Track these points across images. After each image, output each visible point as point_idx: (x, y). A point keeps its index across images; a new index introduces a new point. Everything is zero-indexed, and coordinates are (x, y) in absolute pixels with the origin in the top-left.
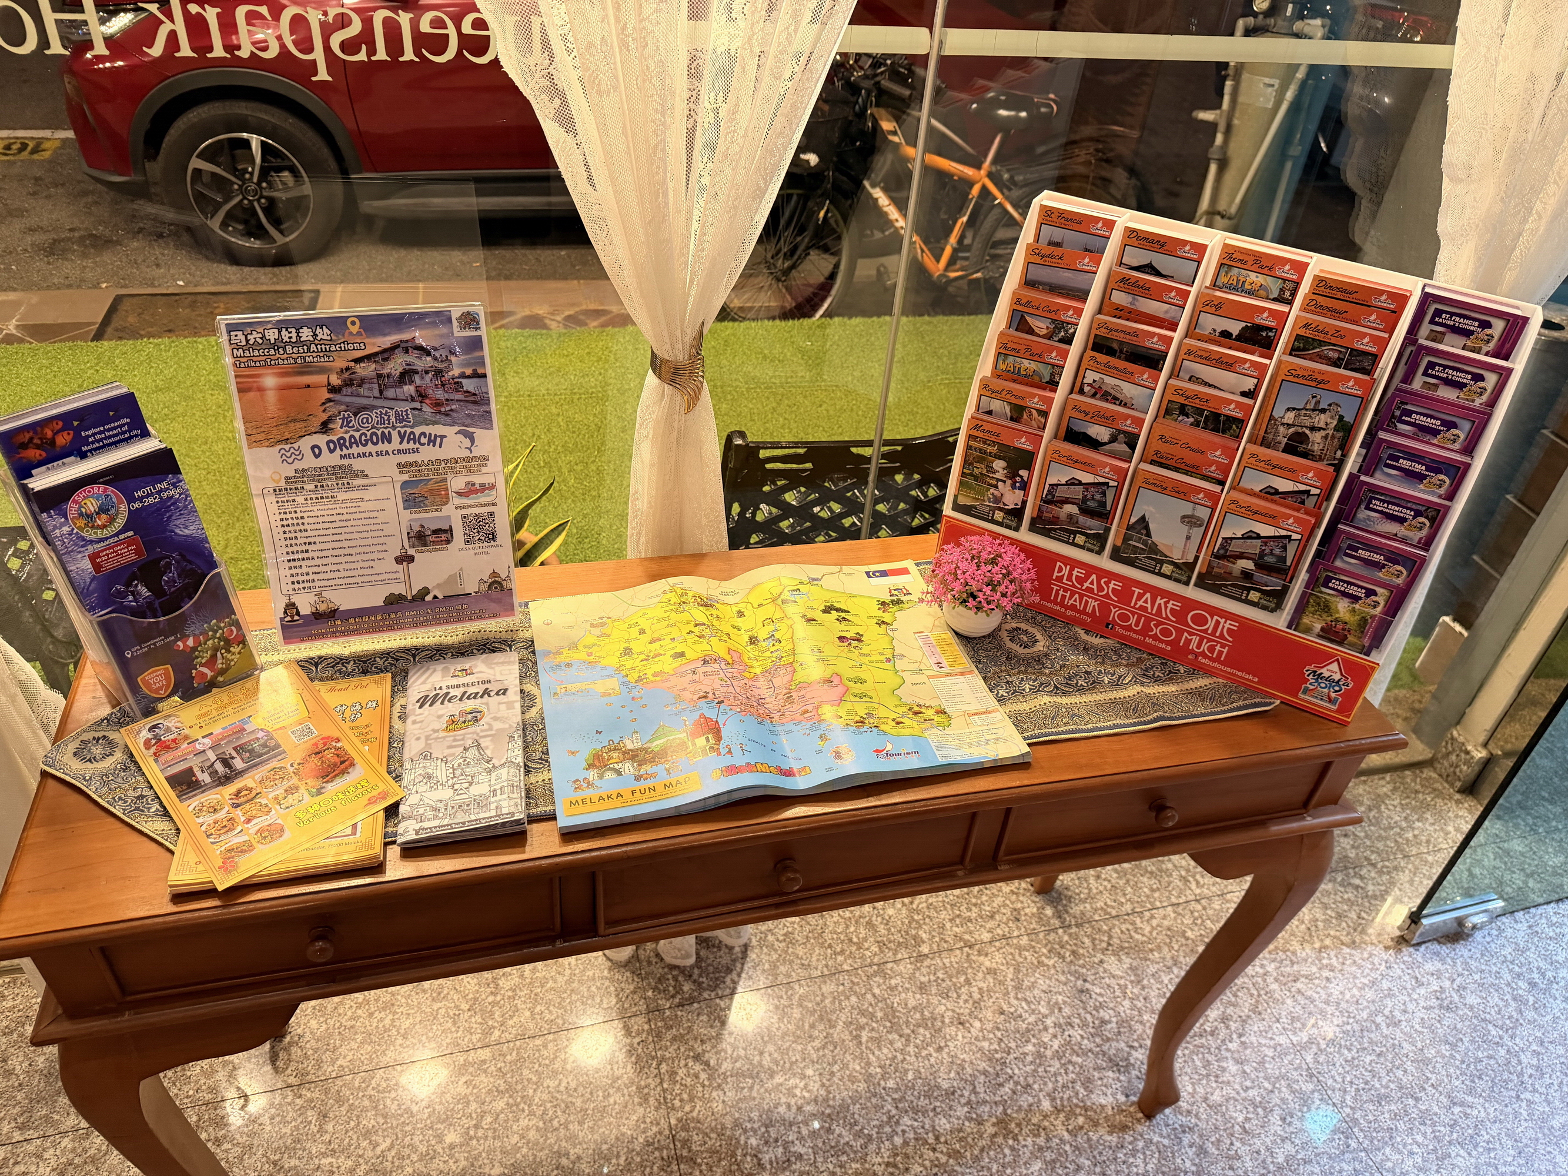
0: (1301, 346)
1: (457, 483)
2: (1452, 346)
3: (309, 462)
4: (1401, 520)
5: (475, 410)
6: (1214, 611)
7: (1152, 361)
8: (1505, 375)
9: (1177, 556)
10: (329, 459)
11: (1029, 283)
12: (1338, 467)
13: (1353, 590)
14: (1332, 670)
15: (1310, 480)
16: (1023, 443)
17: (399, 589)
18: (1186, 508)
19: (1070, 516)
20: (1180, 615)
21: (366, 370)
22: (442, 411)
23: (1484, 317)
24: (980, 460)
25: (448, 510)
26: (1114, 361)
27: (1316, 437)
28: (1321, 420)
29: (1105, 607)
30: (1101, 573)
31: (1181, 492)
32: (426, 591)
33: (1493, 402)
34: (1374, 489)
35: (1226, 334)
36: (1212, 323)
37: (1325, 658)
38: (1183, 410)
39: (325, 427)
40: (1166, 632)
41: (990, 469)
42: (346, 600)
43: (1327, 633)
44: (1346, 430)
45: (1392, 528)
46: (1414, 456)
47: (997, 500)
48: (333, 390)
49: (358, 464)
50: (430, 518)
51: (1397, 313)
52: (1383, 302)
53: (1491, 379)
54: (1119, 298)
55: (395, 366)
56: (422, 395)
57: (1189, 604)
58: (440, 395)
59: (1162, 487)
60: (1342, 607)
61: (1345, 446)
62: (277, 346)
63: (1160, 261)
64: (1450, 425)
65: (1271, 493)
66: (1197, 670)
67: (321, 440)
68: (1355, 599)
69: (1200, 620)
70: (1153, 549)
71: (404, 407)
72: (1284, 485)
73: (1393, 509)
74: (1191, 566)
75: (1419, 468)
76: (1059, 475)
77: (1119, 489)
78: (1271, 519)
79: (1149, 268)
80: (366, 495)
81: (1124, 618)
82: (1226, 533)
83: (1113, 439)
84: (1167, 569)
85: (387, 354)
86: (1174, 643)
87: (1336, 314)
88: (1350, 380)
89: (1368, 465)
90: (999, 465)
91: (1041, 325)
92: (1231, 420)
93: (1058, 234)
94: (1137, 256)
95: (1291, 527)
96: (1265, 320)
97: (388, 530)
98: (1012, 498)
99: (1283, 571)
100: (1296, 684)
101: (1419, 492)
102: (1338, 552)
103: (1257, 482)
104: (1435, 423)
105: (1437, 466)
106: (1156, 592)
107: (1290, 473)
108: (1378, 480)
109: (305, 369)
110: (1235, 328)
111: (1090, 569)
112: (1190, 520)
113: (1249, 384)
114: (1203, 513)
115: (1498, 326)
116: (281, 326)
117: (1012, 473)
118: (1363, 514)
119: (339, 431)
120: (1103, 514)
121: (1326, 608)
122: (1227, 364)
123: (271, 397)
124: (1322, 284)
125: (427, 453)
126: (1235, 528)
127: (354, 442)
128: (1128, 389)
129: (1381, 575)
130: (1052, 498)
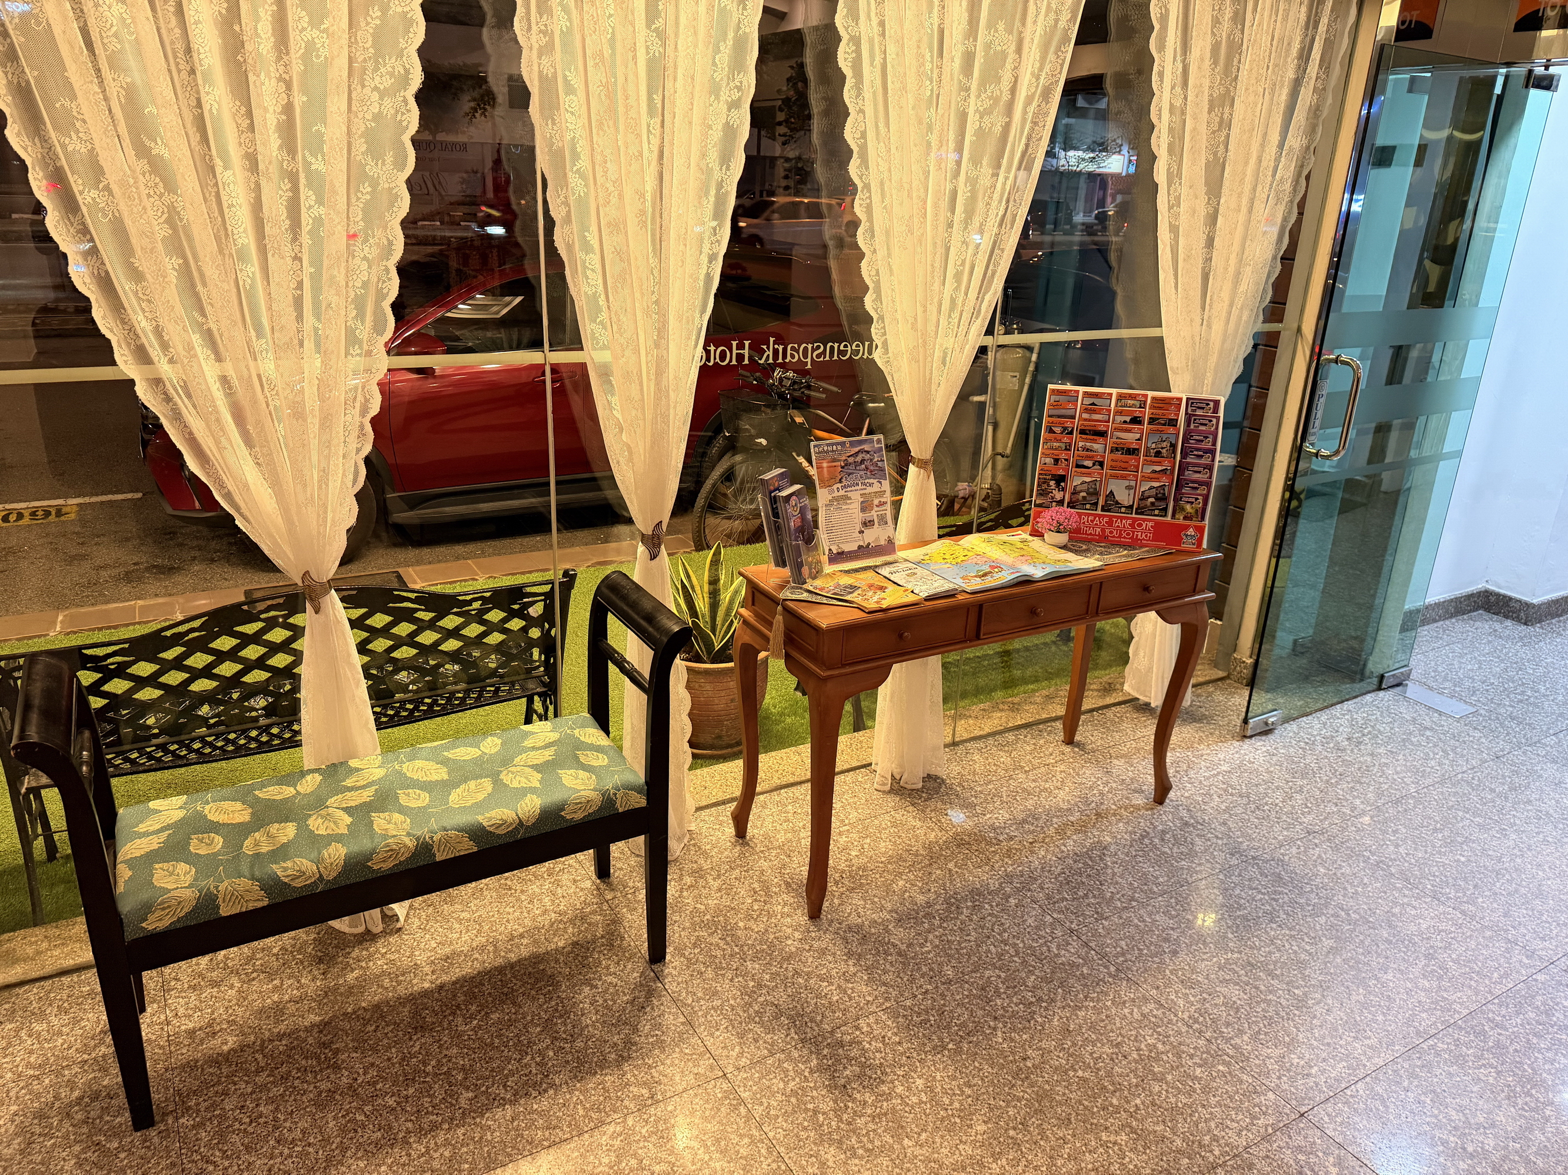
0: (1152, 421)
1: (876, 502)
2: (1199, 412)
3: (836, 494)
4: (1199, 472)
5: (881, 473)
6: (1144, 520)
7: (1102, 434)
8: (1218, 418)
9: (1126, 504)
10: (842, 493)
11: (1049, 416)
12: (1174, 458)
13: (1190, 500)
14: (1191, 532)
15: (1166, 465)
16: (1061, 472)
17: (861, 544)
18: (1126, 483)
19: (1084, 497)
20: (1132, 525)
21: (851, 460)
22: (873, 475)
23: (1207, 402)
24: (1044, 483)
25: (873, 513)
26: (1088, 437)
27: (1164, 451)
28: (1164, 444)
29: (1103, 530)
30: (1100, 516)
31: (1124, 478)
32: (869, 544)
33: (1217, 428)
34: (1189, 463)
35: (1125, 422)
36: (1119, 419)
37: (1187, 527)
38: (1117, 449)
39: (840, 481)
40: (1128, 534)
41: (1049, 485)
42: (847, 548)
43: (1185, 518)
44: (1173, 446)
45: (1197, 475)
46: (1198, 450)
47: (1053, 498)
48: (842, 467)
49: (849, 494)
50: (868, 516)
51: (1180, 405)
52: (1175, 402)
53: (1214, 420)
54: (1085, 416)
55: (859, 459)
56: (867, 468)
57: (1135, 520)
58: (872, 468)
59: (1116, 477)
60: (1188, 507)
61: (1174, 452)
62: (827, 452)
63: (1096, 401)
64: (1206, 437)
65: (1154, 472)
66: (1142, 546)
67: (839, 485)
68: (1192, 503)
69: (1140, 525)
70: (1117, 503)
71: (862, 473)
72: (1158, 468)
73: (1196, 469)
74: (1131, 507)
75: (1201, 453)
76: (1077, 481)
77: (1101, 481)
78: (1157, 480)
79: (1093, 404)
80: (850, 507)
81: (1111, 532)
82: (1142, 489)
83: (1094, 464)
84: (1123, 510)
85: (857, 454)
86: (1132, 538)
87: (1160, 408)
88: (1171, 430)
89: (1184, 455)
90: (1052, 483)
91: (1058, 430)
92: (1135, 449)
93: (1057, 398)
94: (1088, 401)
95: (1164, 481)
96: (1137, 414)
97: (856, 521)
98: (1058, 496)
99: (1164, 498)
100: (1179, 541)
101: (1203, 461)
102: (1183, 486)
103: (1149, 469)
104: (1201, 438)
105: (1206, 451)
106: (1122, 518)
107: (1159, 463)
108: (1188, 460)
109: (834, 460)
110: (1128, 419)
111: (1095, 516)
112: (1129, 488)
113: (1138, 436)
114: (1133, 483)
115: (1212, 404)
116: (828, 445)
117: (1058, 485)
118: (1187, 473)
119: (844, 483)
120: (1096, 494)
121: (1183, 509)
122: (1129, 431)
123: (825, 470)
124: (1153, 398)
125: (869, 490)
126: (1145, 487)
127: (849, 486)
128: (1096, 446)
129: (1198, 492)
130: (1075, 493)
